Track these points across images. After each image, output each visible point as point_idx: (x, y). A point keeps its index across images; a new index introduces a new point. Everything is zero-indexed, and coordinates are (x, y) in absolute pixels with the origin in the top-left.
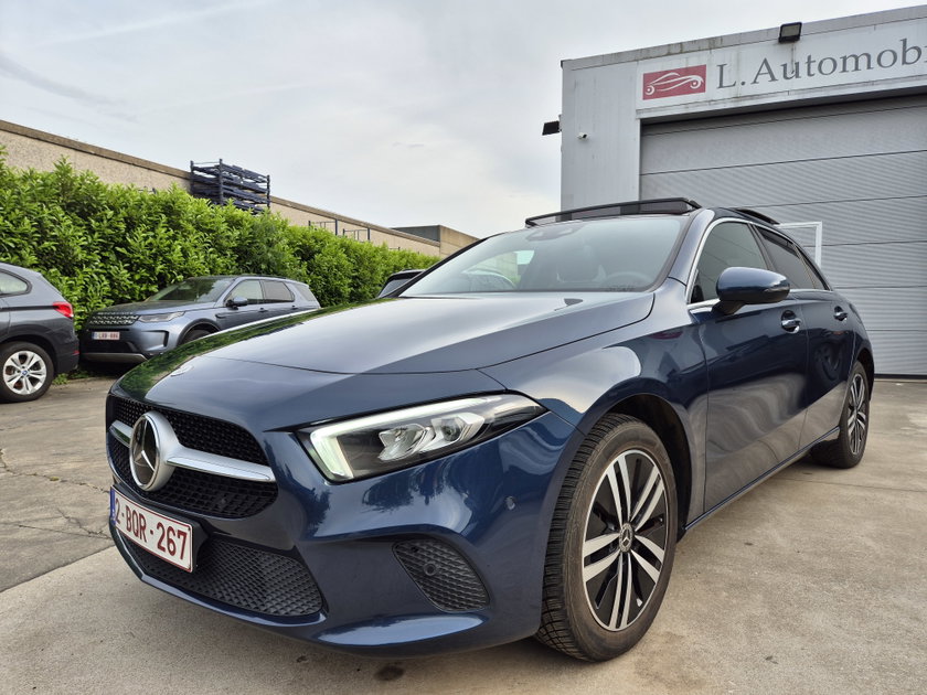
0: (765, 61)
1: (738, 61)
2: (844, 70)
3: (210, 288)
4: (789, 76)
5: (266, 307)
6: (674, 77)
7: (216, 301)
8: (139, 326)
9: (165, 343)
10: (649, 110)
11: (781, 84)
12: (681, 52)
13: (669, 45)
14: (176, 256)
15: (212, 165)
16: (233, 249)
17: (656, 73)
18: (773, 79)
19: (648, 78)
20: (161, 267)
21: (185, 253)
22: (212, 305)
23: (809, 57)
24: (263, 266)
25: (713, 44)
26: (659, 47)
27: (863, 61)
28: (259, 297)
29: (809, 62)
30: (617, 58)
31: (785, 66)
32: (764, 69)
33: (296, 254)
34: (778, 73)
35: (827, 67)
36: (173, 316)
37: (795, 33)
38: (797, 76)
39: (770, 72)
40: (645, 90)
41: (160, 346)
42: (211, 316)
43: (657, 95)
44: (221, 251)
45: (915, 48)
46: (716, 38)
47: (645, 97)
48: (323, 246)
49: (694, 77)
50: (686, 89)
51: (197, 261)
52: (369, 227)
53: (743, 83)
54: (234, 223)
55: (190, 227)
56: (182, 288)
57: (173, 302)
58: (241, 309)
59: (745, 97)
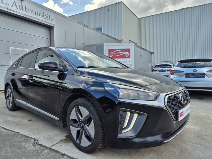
0: (14, 2)
2: (33, 14)
4: (21, 9)
11: (18, 10)
18: (17, 8)
23: (25, 7)
27: (36, 13)
29: (26, 8)
31: (20, 6)
32: (14, 4)
35: (29, 10)
38: (23, 10)
39: (16, 5)
45: (45, 15)
53: (9, 5)
59: (10, 10)
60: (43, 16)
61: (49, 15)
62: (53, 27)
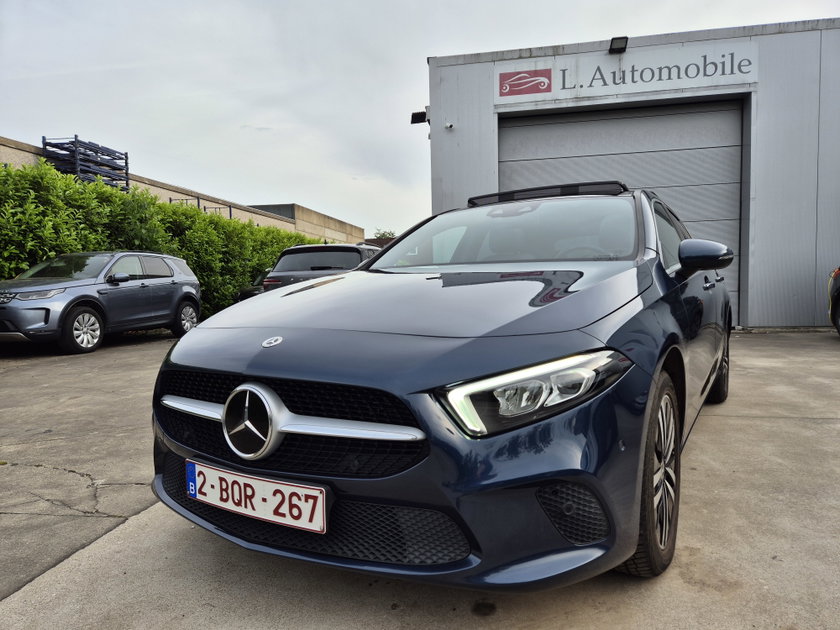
0: (599, 69)
1: (577, 67)
2: (660, 79)
3: (84, 265)
4: (617, 81)
5: (147, 282)
6: (525, 78)
7: (96, 277)
8: (15, 304)
9: (46, 320)
10: (505, 105)
11: (612, 89)
12: (530, 57)
13: (520, 50)
14: (48, 232)
15: (67, 141)
16: (105, 225)
17: (510, 73)
18: (605, 84)
19: (504, 77)
20: (33, 243)
21: (56, 228)
22: (93, 281)
23: (633, 67)
24: (137, 242)
25: (556, 51)
26: (512, 51)
27: (674, 72)
28: (139, 272)
29: (633, 71)
30: (476, 58)
31: (614, 73)
32: (598, 76)
33: (168, 230)
34: (609, 79)
35: (647, 75)
36: (52, 293)
37: (623, 46)
38: (624, 82)
39: (603, 78)
40: (501, 88)
41: (41, 324)
42: (92, 292)
43: (511, 93)
44: (92, 227)
45: (712, 63)
46: (559, 46)
47: (502, 94)
48: (193, 222)
49: (542, 79)
50: (536, 89)
51: (70, 237)
52: (231, 206)
53: (582, 86)
54: (104, 199)
55: (61, 204)
56: (55, 265)
57: (48, 279)
58: (122, 285)
59: (583, 98)
60: (703, 68)
61: (732, 55)
62: (749, 94)
